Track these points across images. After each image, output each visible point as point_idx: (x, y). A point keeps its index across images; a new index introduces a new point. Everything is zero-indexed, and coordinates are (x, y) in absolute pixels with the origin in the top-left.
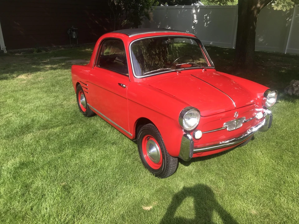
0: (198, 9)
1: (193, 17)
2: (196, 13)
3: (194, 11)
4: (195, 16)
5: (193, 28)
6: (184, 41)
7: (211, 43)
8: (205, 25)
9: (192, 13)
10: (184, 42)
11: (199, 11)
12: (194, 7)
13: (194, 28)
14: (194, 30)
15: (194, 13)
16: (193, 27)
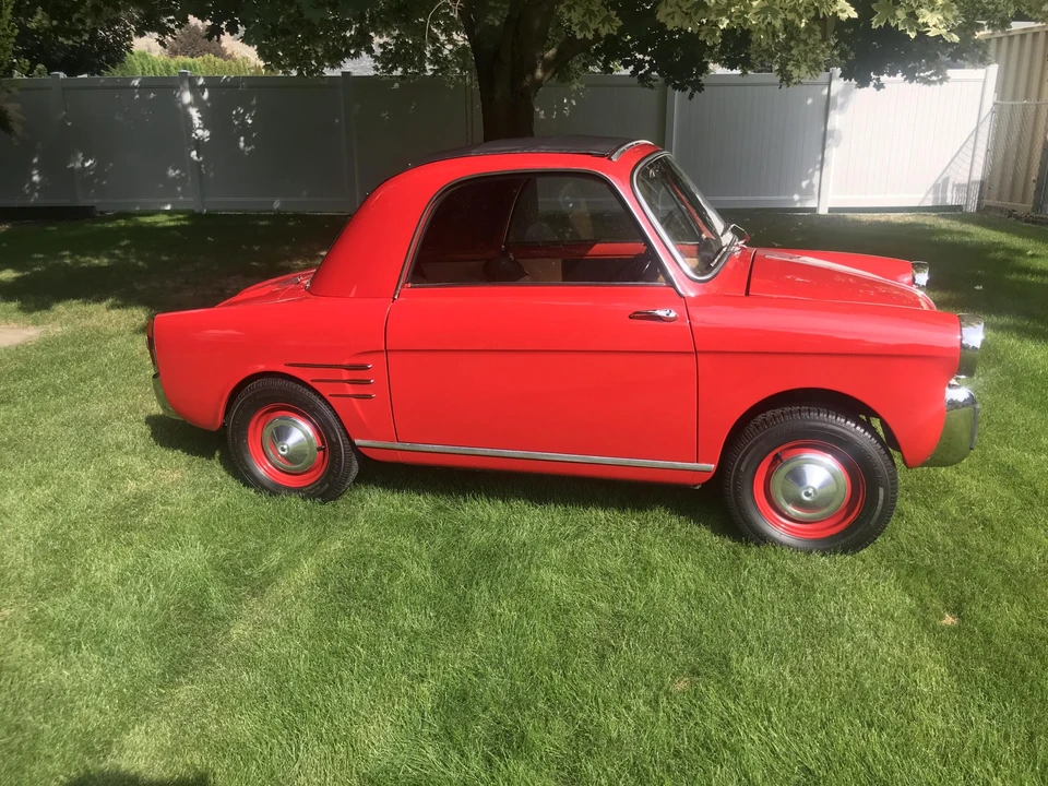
0: (202, 88)
1: (189, 118)
2: (197, 102)
3: (187, 97)
4: (194, 113)
5: (196, 158)
6: (166, 204)
7: (277, 205)
8: (242, 144)
9: (180, 105)
10: (168, 207)
11: (206, 95)
12: (186, 84)
13: (198, 156)
14: (199, 164)
15: (190, 104)
16: (194, 153)
